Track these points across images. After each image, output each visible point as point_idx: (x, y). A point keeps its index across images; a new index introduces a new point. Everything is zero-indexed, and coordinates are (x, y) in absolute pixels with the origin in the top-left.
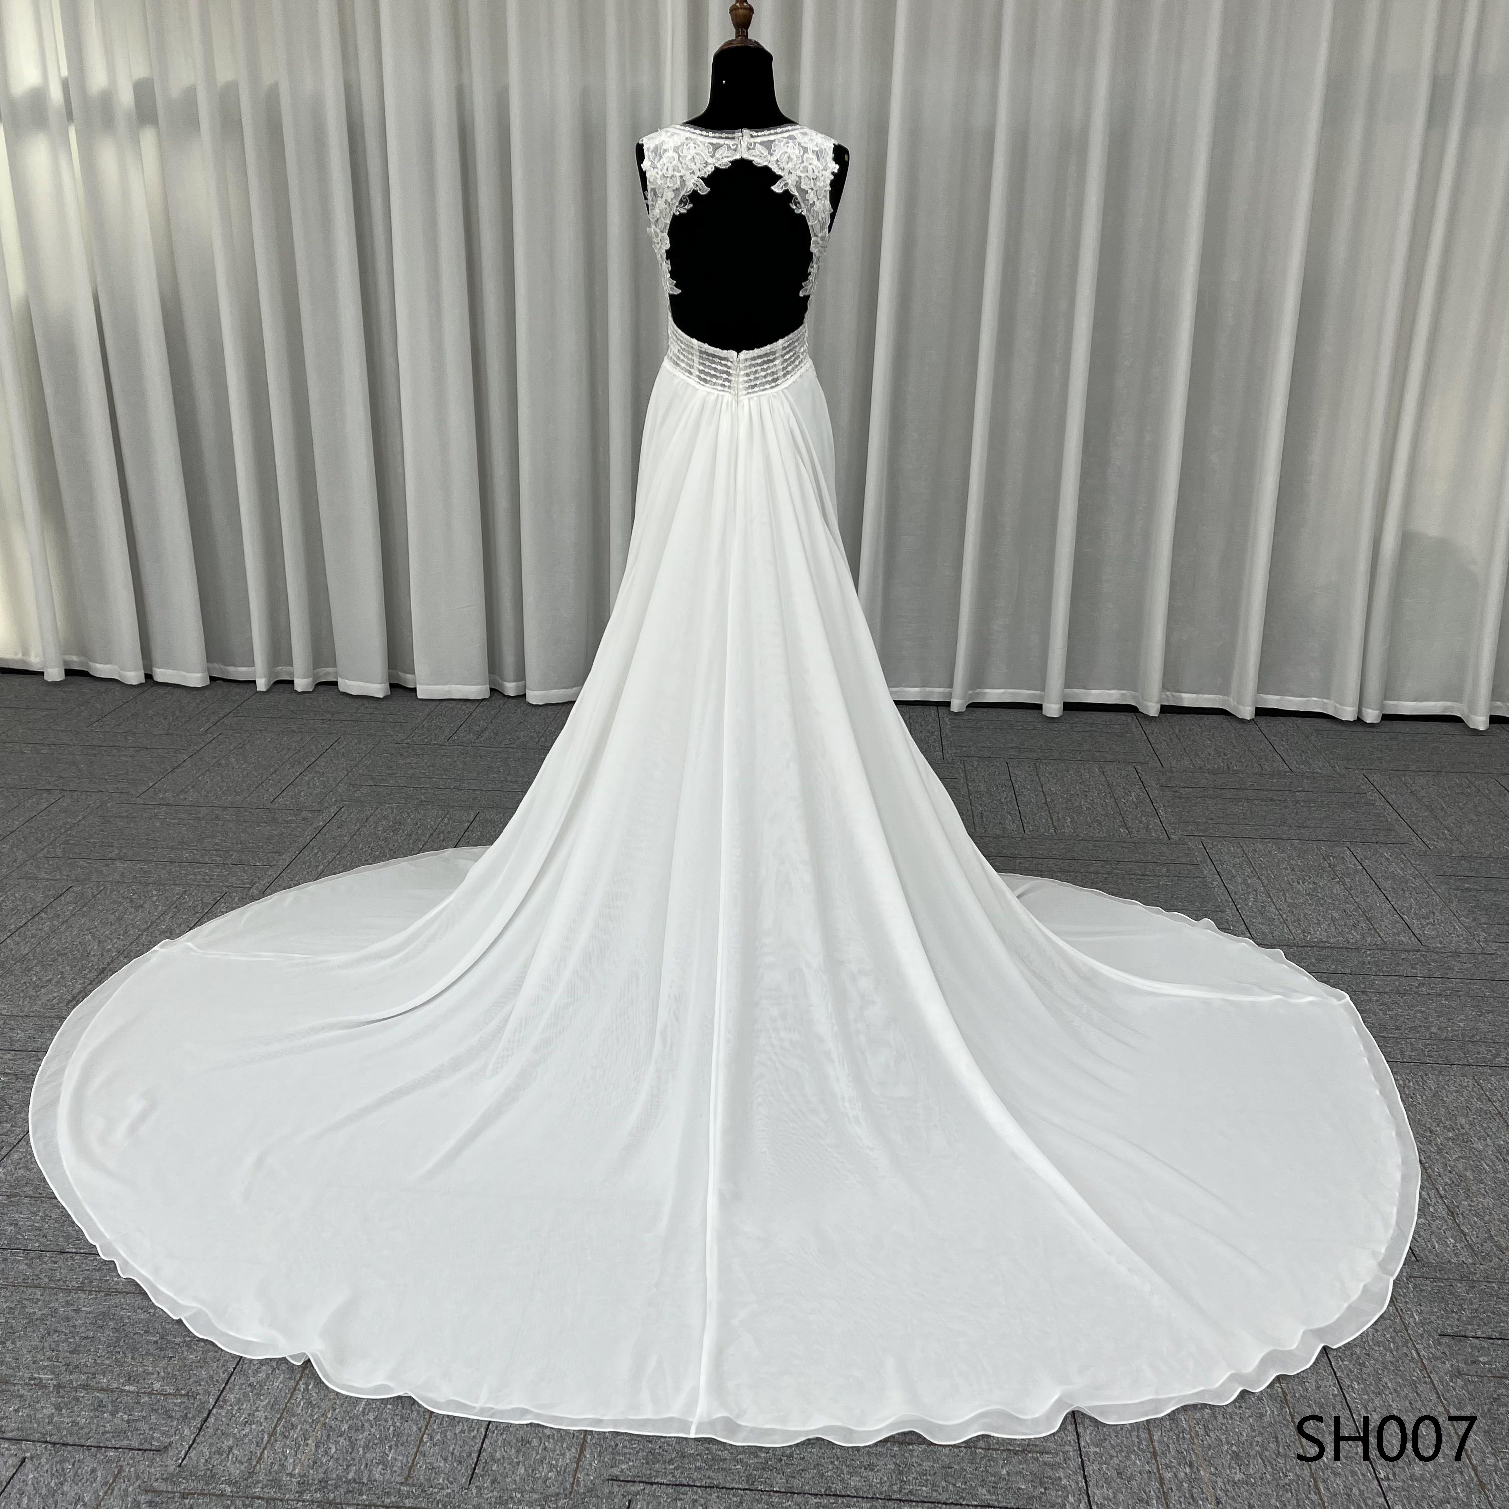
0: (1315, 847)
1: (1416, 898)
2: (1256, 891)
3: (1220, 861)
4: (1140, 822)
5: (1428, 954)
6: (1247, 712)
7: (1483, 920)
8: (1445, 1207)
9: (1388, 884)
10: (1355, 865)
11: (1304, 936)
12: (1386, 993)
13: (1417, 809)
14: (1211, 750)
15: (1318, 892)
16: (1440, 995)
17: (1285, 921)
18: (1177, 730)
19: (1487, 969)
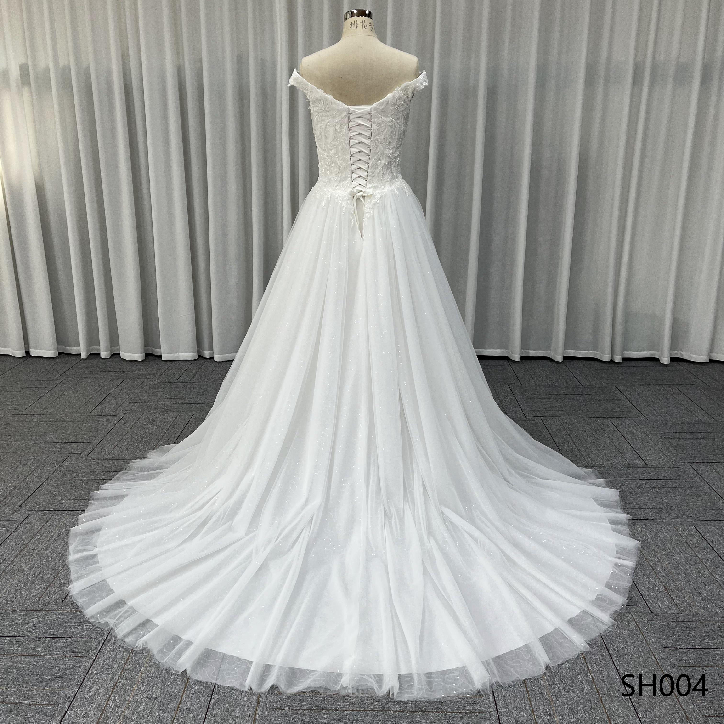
0: (594, 420)
2: (568, 441)
3: (551, 428)
4: (512, 411)
6: (559, 358)
7: (673, 452)
8: (663, 587)
10: (613, 428)
11: (592, 462)
12: (631, 487)
14: (544, 377)
17: (582, 455)
18: (527, 368)
19: (677, 475)
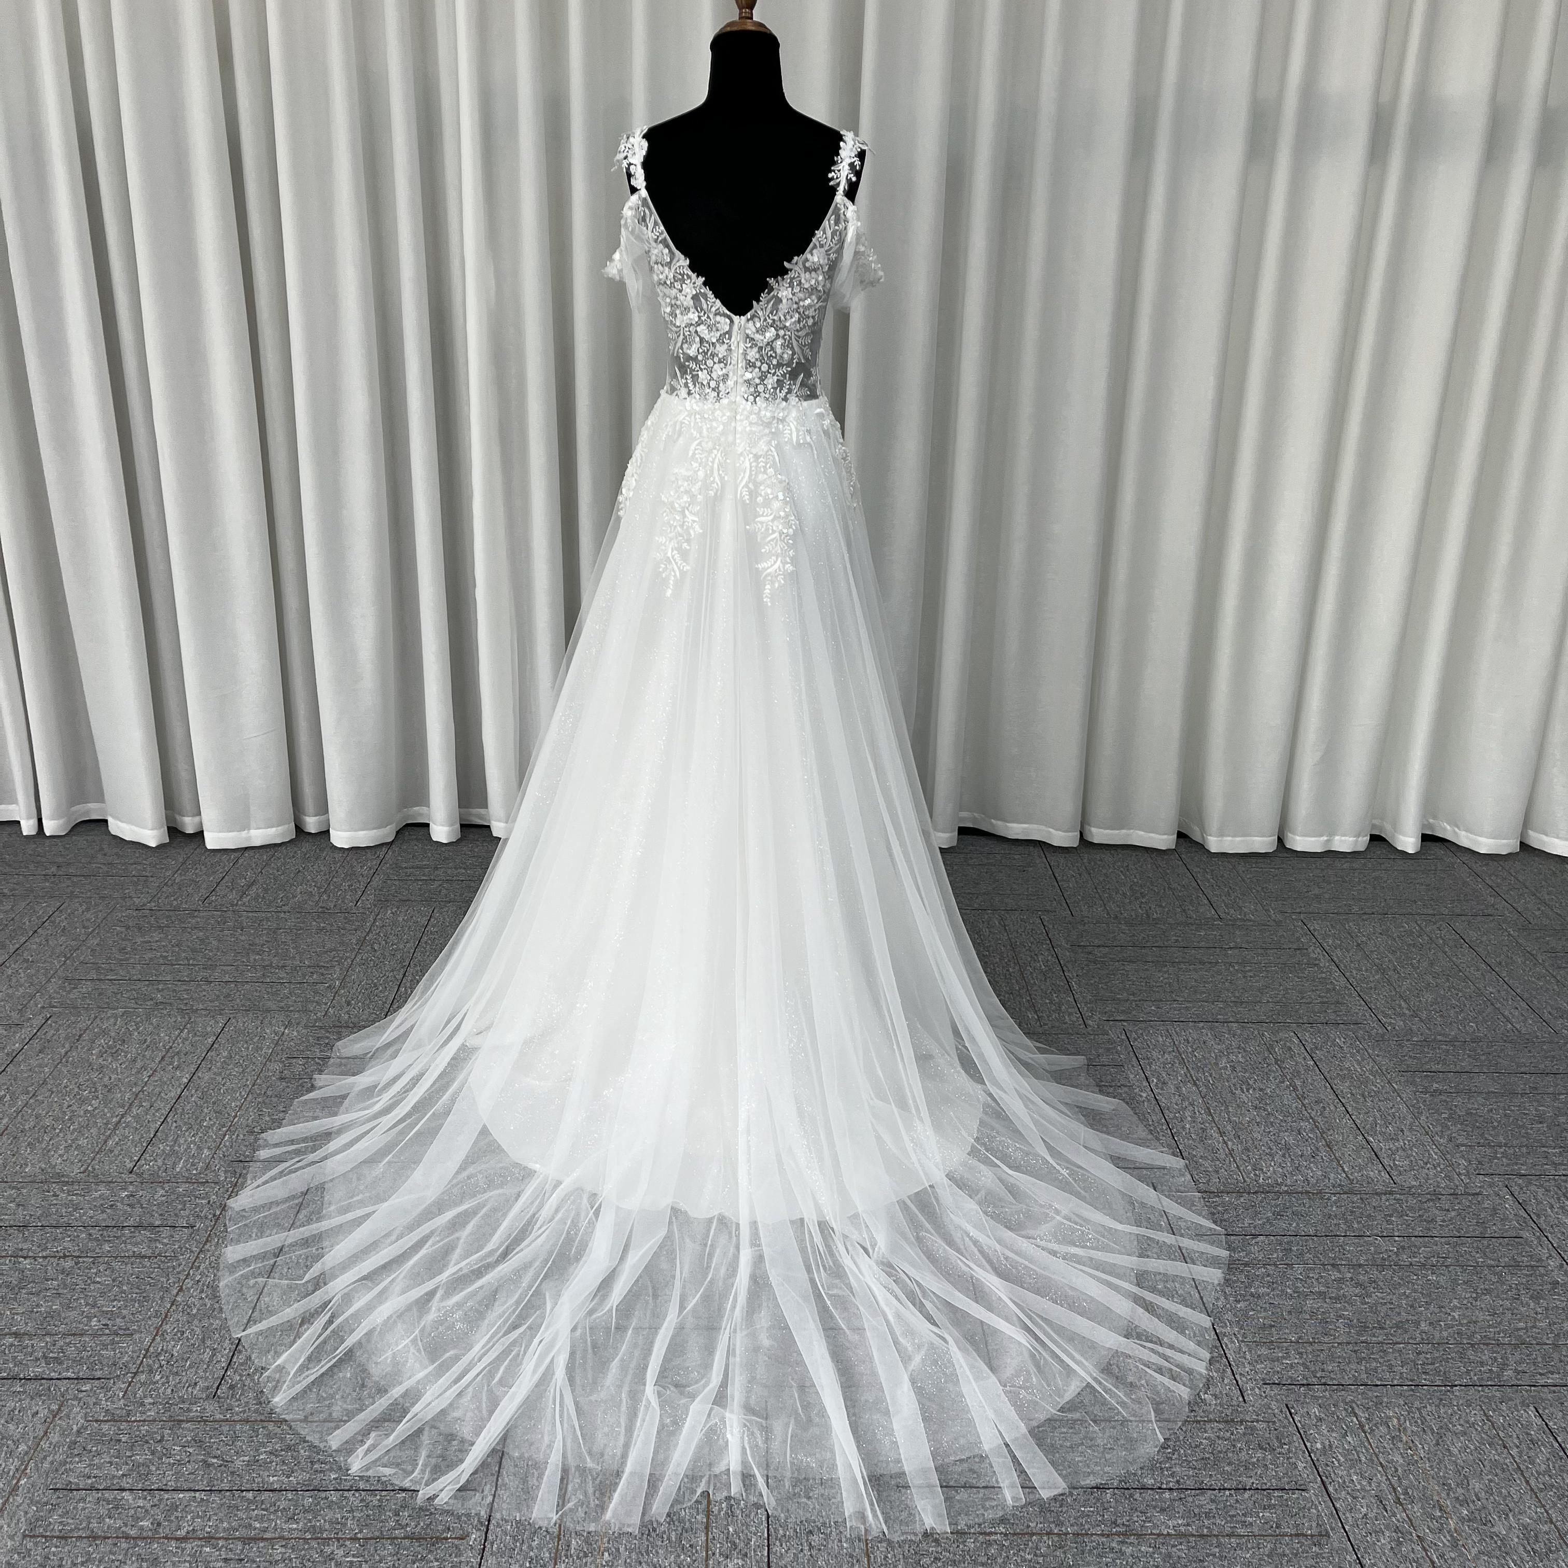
1: (1380, 1110)
5: (1402, 1197)
9: (1343, 1087)
13: (1367, 970)
15: (1266, 1104)
16: (1424, 1265)
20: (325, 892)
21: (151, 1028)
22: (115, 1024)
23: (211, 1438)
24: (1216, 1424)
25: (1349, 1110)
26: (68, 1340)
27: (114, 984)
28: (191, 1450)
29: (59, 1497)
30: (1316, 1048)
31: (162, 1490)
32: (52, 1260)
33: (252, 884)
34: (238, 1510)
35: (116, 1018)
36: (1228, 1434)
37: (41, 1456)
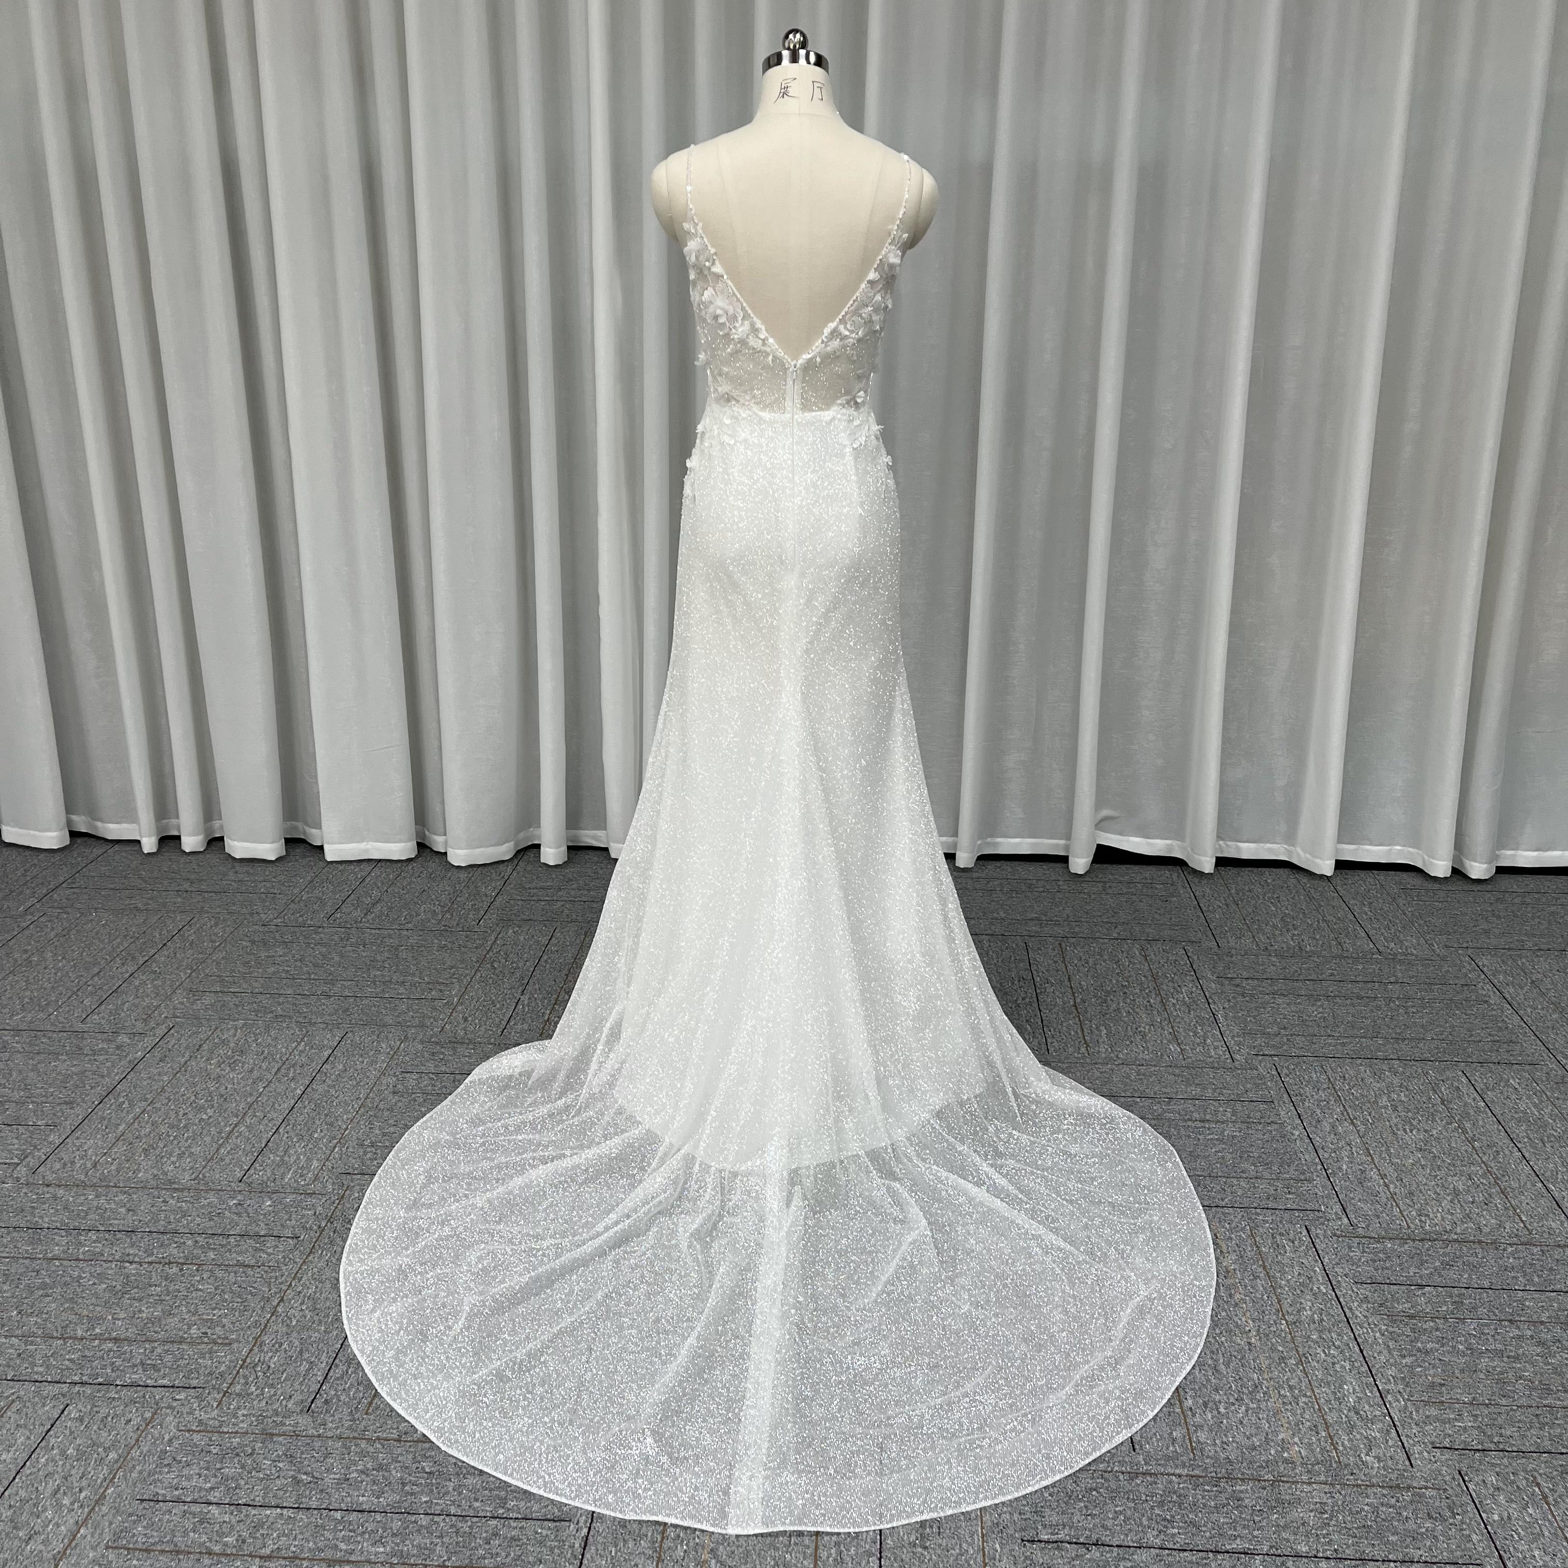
0: (1420, 1070)
2: (1350, 1145)
3: (1301, 1095)
4: (1195, 1034)
6: (1323, 866)
9: (1520, 1131)
10: (1474, 1100)
11: (1420, 1221)
14: (1276, 921)
17: (1393, 1195)
20: (448, 911)
21: (269, 1040)
22: (235, 1035)
23: (302, 1453)
24: (1379, 1489)
25: (1527, 1155)
26: (166, 1348)
27: (237, 997)
28: (281, 1465)
29: (144, 1508)
30: (1487, 1088)
31: (249, 1505)
32: (157, 1266)
33: (377, 902)
34: (324, 1530)
35: (236, 1029)
36: (1393, 1501)
37: (130, 1465)
